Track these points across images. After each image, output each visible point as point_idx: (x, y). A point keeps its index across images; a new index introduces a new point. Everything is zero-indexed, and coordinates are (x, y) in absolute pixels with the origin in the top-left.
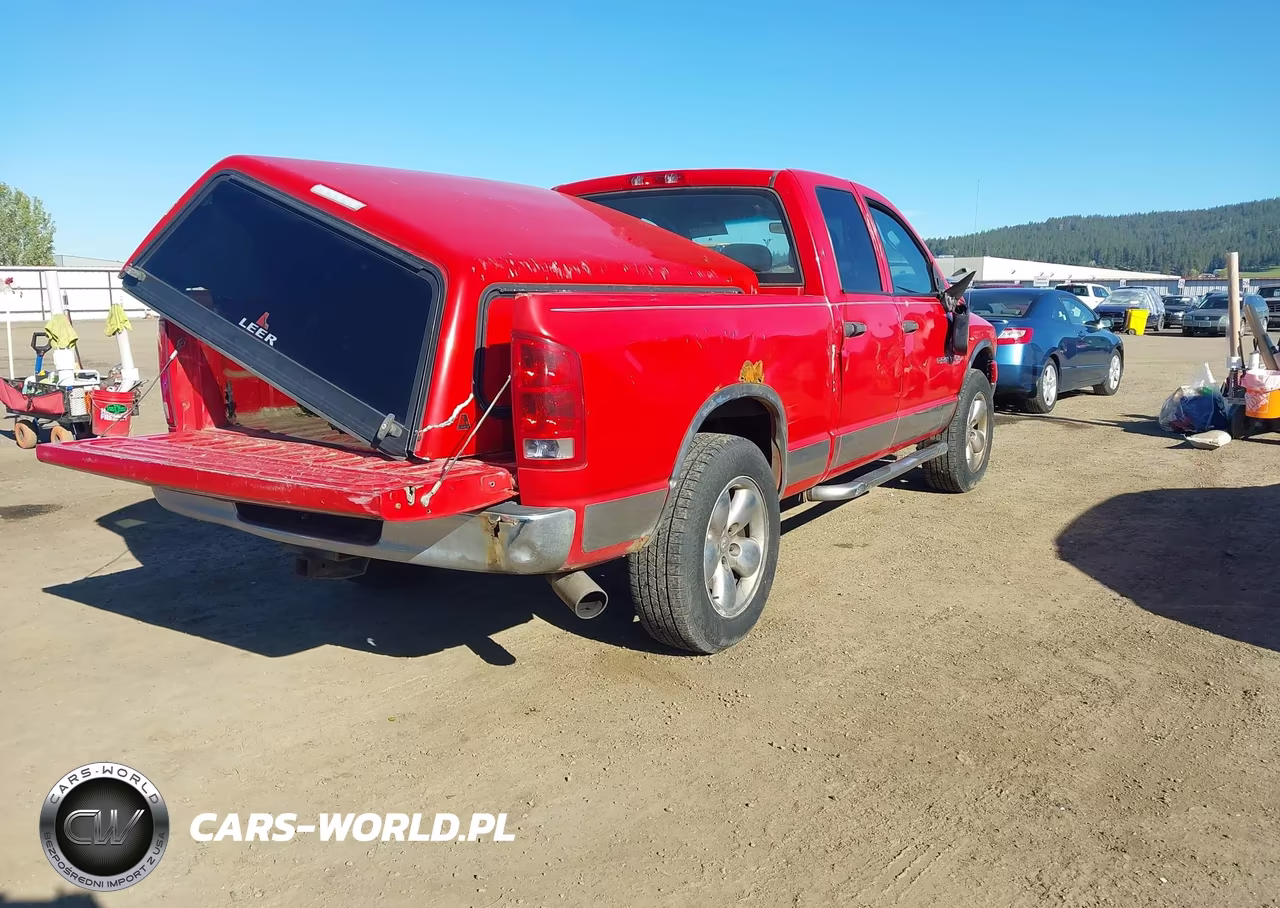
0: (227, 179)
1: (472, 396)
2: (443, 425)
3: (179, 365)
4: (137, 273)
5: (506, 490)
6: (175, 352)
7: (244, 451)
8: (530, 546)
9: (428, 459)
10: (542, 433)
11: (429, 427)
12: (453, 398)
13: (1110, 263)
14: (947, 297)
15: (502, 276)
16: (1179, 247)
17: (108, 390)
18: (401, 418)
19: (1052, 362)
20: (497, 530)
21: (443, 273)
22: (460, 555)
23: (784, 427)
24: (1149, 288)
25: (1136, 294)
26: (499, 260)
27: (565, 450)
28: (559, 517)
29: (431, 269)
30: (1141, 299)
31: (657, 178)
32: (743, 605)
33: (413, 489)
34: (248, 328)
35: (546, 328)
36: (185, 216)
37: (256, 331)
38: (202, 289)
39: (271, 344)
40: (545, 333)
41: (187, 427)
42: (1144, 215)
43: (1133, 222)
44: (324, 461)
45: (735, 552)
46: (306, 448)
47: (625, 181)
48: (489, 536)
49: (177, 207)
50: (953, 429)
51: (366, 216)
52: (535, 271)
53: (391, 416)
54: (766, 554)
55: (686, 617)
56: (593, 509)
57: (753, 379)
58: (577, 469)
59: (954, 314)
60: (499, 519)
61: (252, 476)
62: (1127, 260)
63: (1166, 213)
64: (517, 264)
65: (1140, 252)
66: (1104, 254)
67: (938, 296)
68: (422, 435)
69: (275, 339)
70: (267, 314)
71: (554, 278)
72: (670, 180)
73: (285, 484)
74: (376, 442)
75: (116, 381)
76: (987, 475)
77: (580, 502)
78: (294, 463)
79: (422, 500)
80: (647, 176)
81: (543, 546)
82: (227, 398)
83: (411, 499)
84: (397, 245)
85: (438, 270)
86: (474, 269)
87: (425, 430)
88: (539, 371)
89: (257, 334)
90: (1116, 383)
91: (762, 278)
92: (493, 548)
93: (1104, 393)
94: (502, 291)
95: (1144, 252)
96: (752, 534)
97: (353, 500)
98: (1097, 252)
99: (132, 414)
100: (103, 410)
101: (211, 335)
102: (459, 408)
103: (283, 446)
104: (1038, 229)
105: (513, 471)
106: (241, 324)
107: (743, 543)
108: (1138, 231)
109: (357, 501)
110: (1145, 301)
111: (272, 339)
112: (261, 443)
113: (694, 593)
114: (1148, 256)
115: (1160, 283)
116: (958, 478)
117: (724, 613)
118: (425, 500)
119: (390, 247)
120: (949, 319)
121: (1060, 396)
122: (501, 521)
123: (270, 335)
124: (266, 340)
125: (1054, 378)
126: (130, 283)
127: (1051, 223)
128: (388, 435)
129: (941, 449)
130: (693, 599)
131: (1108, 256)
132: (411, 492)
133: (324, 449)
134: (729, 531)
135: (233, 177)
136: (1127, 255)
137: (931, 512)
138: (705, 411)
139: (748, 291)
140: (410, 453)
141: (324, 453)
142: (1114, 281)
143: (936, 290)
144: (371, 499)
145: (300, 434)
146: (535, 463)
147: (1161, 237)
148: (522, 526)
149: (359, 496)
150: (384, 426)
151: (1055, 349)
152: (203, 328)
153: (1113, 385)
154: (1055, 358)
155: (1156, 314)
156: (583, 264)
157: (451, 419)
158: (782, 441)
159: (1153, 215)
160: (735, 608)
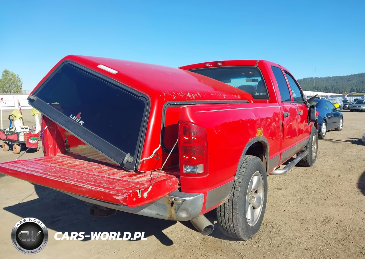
0: (67, 63)
1: (160, 145)
2: (149, 158)
3: (48, 131)
4: (34, 98)
5: (175, 185)
6: (47, 127)
7: (70, 167)
8: (186, 210)
9: (143, 172)
10: (191, 162)
11: (144, 159)
12: (153, 146)
13: (321, 91)
14: (307, 103)
15: (171, 98)
16: (341, 86)
17: (31, 133)
18: (132, 155)
19: (324, 121)
20: (172, 203)
21: (149, 97)
22: (156, 212)
23: (268, 151)
24: (337, 98)
25: (335, 100)
26: (170, 93)
27: (200, 169)
28: (198, 198)
29: (144, 96)
30: (336, 101)
31: (215, 64)
32: (257, 220)
33: (140, 191)
34: (73, 119)
35: (193, 119)
36: (51, 78)
37: (76, 120)
38: (58, 103)
39: (82, 124)
40: (192, 121)
41: (51, 155)
42: (331, 77)
43: (328, 79)
44: (101, 172)
45: (253, 200)
46: (95, 165)
47: (203, 65)
48: (169, 206)
49: (49, 73)
50: (308, 146)
51: (119, 76)
52: (182, 96)
53: (129, 154)
54: (263, 200)
55: (240, 229)
56: (210, 192)
57: (260, 135)
58: (205, 176)
59: (310, 108)
60: (174, 199)
61: (72, 183)
62: (326, 90)
63: (337, 76)
64: (176, 94)
65: (330, 88)
66: (319, 88)
67: (304, 103)
68: (141, 162)
69: (83, 123)
70: (80, 113)
71: (189, 99)
72: (219, 64)
73: (86, 188)
74: (123, 164)
75: (34, 130)
76: (316, 160)
77: (205, 190)
78: (90, 174)
79: (144, 195)
80: (211, 63)
81: (191, 210)
82: (66, 142)
83: (140, 195)
84: (130, 87)
85: (147, 96)
86: (161, 96)
87: (142, 160)
88: (190, 137)
89: (76, 121)
90: (342, 127)
91: (254, 97)
92: (170, 212)
93: (338, 131)
94: (171, 104)
95: (331, 88)
96: (258, 192)
97: (115, 197)
98: (318, 88)
99: (39, 140)
100: (29, 139)
101: (60, 120)
102: (156, 150)
103: (86, 163)
104: (301, 81)
105: (178, 177)
106: (70, 117)
107: (255, 196)
108: (329, 82)
109: (117, 198)
110: (338, 102)
111: (82, 123)
112: (78, 162)
113: (243, 220)
114: (332, 89)
115: (340, 96)
116: (309, 162)
117: (251, 225)
118: (145, 195)
119: (129, 88)
120: (308, 111)
121: (327, 132)
122: (174, 200)
123: (81, 121)
124: (80, 123)
125: (325, 127)
126: (31, 101)
127: (304, 79)
128: (128, 162)
129: (306, 153)
130: (243, 222)
131: (321, 89)
132: (140, 192)
133: (102, 166)
134: (252, 192)
135: (69, 62)
136: (326, 88)
137: (302, 175)
138: (247, 148)
139: (250, 102)
140: (136, 169)
141: (102, 168)
142: (327, 96)
143: (304, 100)
144: (123, 198)
145: (93, 157)
146: (187, 175)
147: (336, 83)
148: (183, 202)
149: (118, 196)
150: (126, 158)
151: (325, 118)
152: (57, 118)
153: (341, 128)
154: (325, 120)
155: (341, 105)
156: (198, 93)
157: (152, 155)
158: (267, 156)
159: (333, 77)
160: (254, 221)
